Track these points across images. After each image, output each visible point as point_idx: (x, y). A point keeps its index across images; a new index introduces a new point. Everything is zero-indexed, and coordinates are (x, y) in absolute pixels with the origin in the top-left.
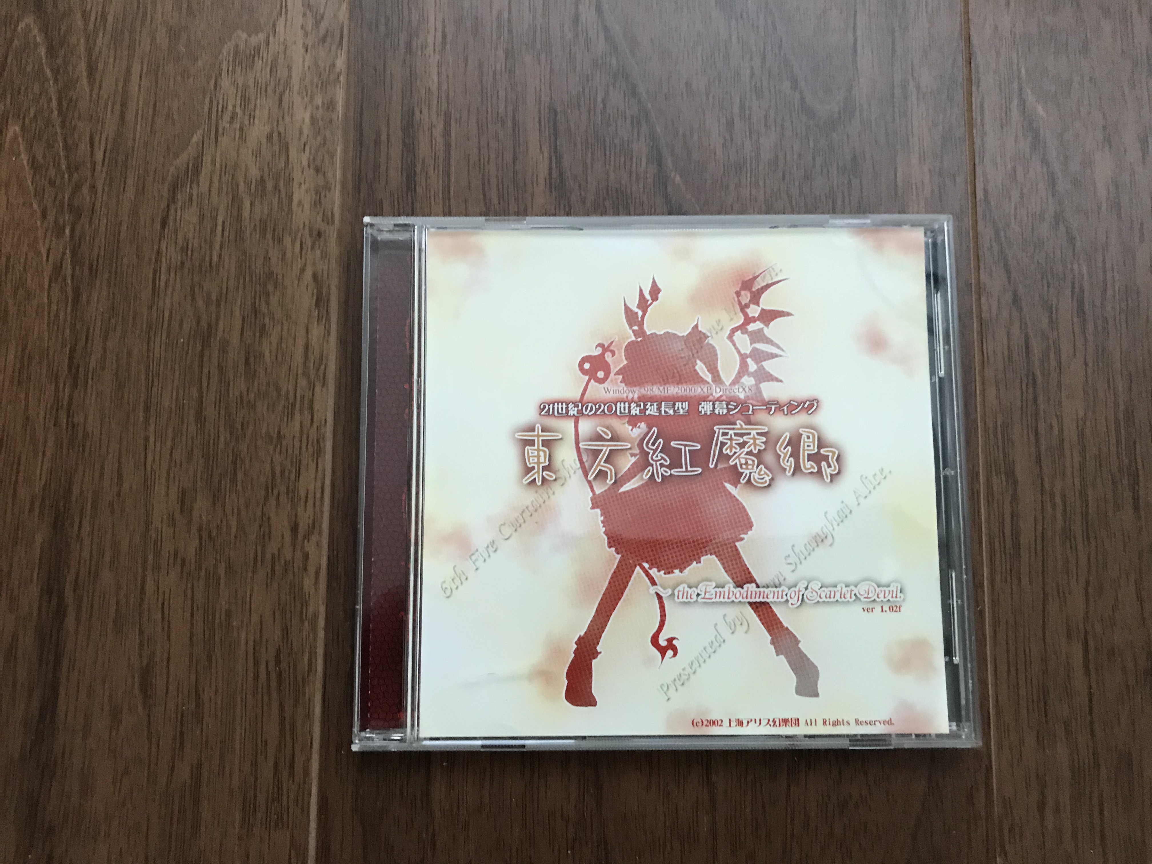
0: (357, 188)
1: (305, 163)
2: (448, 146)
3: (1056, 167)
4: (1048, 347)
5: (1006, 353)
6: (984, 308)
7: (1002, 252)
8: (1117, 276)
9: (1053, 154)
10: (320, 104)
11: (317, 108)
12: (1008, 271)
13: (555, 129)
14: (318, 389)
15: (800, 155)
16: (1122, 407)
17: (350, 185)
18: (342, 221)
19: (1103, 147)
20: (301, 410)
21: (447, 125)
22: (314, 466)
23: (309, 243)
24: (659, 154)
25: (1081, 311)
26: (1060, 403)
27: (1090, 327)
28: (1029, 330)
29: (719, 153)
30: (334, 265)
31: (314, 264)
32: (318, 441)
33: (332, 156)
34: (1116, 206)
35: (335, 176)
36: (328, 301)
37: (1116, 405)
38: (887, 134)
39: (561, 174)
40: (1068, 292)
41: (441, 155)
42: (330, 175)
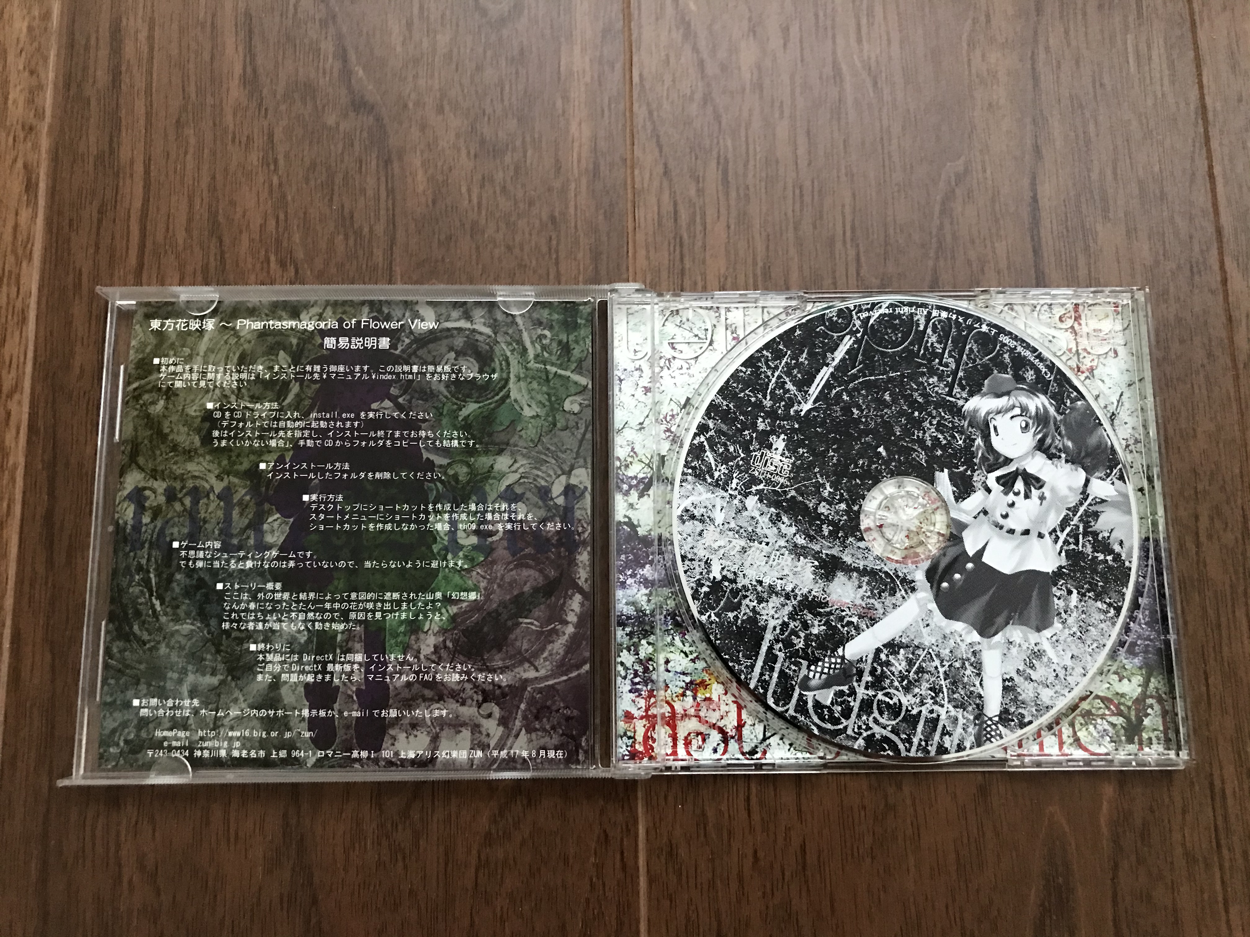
0: (67, 86)
1: (21, 67)
2: (151, 49)
3: (705, 55)
4: (694, 213)
5: (656, 217)
6: (637, 179)
7: (654, 129)
8: (758, 149)
9: (702, 44)
10: (37, 14)
11: (34, 18)
12: (660, 147)
13: (250, 32)
14: (24, 265)
15: (472, 50)
16: (760, 264)
17: (61, 85)
18: (53, 117)
19: (748, 36)
20: (9, 285)
21: (151, 29)
22: (18, 333)
23: (22, 136)
24: (345, 50)
25: (725, 181)
26: (704, 262)
27: (733, 194)
28: (678, 198)
29: (399, 49)
30: (44, 155)
31: (25, 154)
32: (23, 311)
33: (46, 59)
34: (759, 87)
35: (47, 77)
36: (37, 185)
37: (755, 264)
38: (552, 27)
39: (254, 71)
40: (713, 164)
41: (145, 56)
42: (42, 75)
